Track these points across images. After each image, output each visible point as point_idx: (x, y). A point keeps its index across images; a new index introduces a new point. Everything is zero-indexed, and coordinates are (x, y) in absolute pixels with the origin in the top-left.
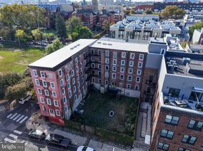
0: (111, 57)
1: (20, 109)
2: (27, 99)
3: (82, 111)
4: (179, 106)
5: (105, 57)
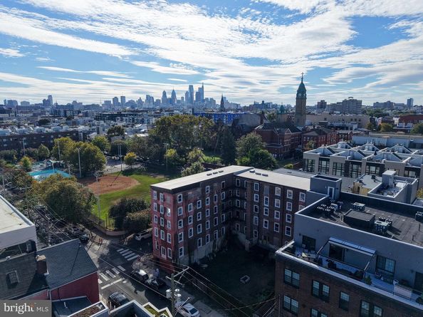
0: (261, 193)
1: (134, 246)
2: (145, 236)
3: (206, 266)
4: (304, 258)
5: (253, 192)
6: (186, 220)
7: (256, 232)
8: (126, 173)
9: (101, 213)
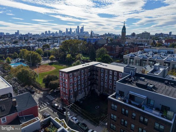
1: (53, 94)
3: (82, 102)
5: (101, 73)
6: (73, 84)
7: (102, 89)
8: (50, 64)
9: (40, 81)
